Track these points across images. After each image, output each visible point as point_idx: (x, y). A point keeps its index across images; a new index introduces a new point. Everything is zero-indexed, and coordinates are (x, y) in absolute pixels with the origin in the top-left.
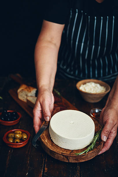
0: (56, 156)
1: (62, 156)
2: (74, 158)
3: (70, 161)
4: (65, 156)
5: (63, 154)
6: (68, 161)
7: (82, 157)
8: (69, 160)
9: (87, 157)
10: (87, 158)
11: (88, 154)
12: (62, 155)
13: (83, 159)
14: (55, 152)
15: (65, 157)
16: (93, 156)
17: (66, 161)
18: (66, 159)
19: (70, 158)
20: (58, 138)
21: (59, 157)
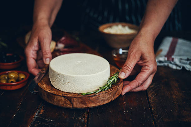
0: (55, 100)
1: (63, 99)
2: (80, 100)
3: (75, 106)
4: (67, 97)
5: (64, 95)
6: (72, 106)
7: (90, 98)
8: (72, 104)
9: (98, 99)
10: (98, 101)
11: (99, 95)
12: (62, 96)
13: (93, 102)
14: (54, 94)
15: (66, 100)
16: (107, 100)
17: (69, 105)
18: (68, 102)
19: (73, 99)
20: (59, 77)
21: (59, 101)
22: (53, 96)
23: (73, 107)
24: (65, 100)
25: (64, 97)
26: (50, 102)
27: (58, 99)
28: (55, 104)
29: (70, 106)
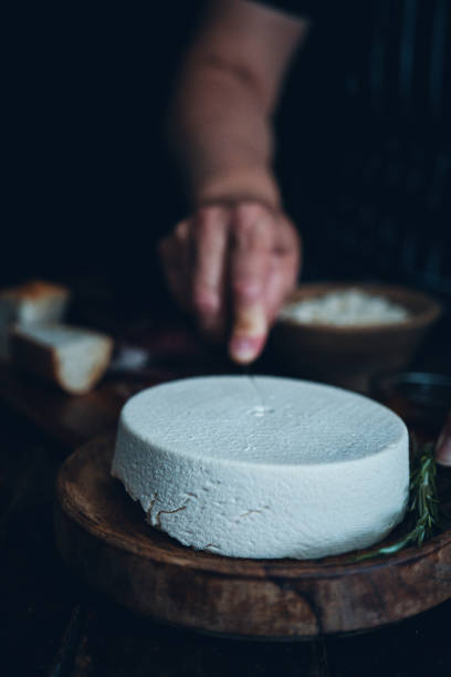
0: (223, 605)
1: (270, 592)
3: (332, 622)
4: (294, 583)
5: (277, 571)
6: (320, 624)
8: (317, 612)
11: (436, 551)
12: (267, 579)
15: (290, 595)
17: (300, 625)
18: (299, 608)
19: (327, 588)
20: (208, 484)
21: (245, 607)
22: (213, 583)
23: (321, 634)
24: (282, 595)
25: (279, 581)
26: (190, 620)
27: (243, 597)
28: (221, 626)
29: (308, 629)
